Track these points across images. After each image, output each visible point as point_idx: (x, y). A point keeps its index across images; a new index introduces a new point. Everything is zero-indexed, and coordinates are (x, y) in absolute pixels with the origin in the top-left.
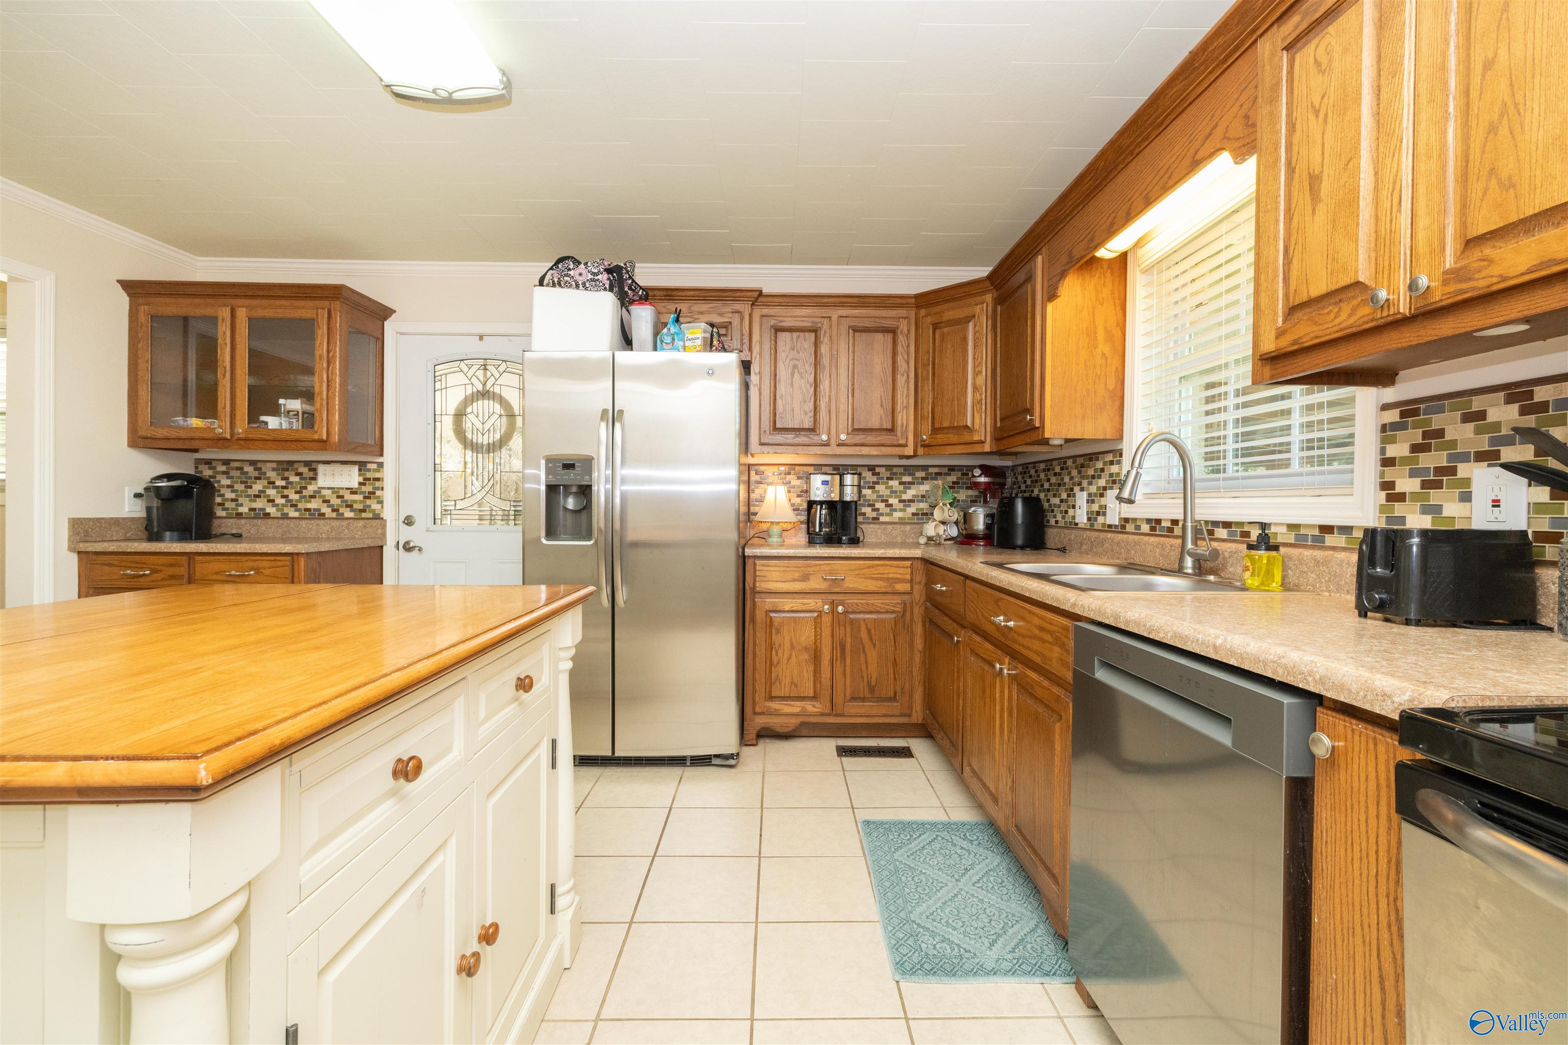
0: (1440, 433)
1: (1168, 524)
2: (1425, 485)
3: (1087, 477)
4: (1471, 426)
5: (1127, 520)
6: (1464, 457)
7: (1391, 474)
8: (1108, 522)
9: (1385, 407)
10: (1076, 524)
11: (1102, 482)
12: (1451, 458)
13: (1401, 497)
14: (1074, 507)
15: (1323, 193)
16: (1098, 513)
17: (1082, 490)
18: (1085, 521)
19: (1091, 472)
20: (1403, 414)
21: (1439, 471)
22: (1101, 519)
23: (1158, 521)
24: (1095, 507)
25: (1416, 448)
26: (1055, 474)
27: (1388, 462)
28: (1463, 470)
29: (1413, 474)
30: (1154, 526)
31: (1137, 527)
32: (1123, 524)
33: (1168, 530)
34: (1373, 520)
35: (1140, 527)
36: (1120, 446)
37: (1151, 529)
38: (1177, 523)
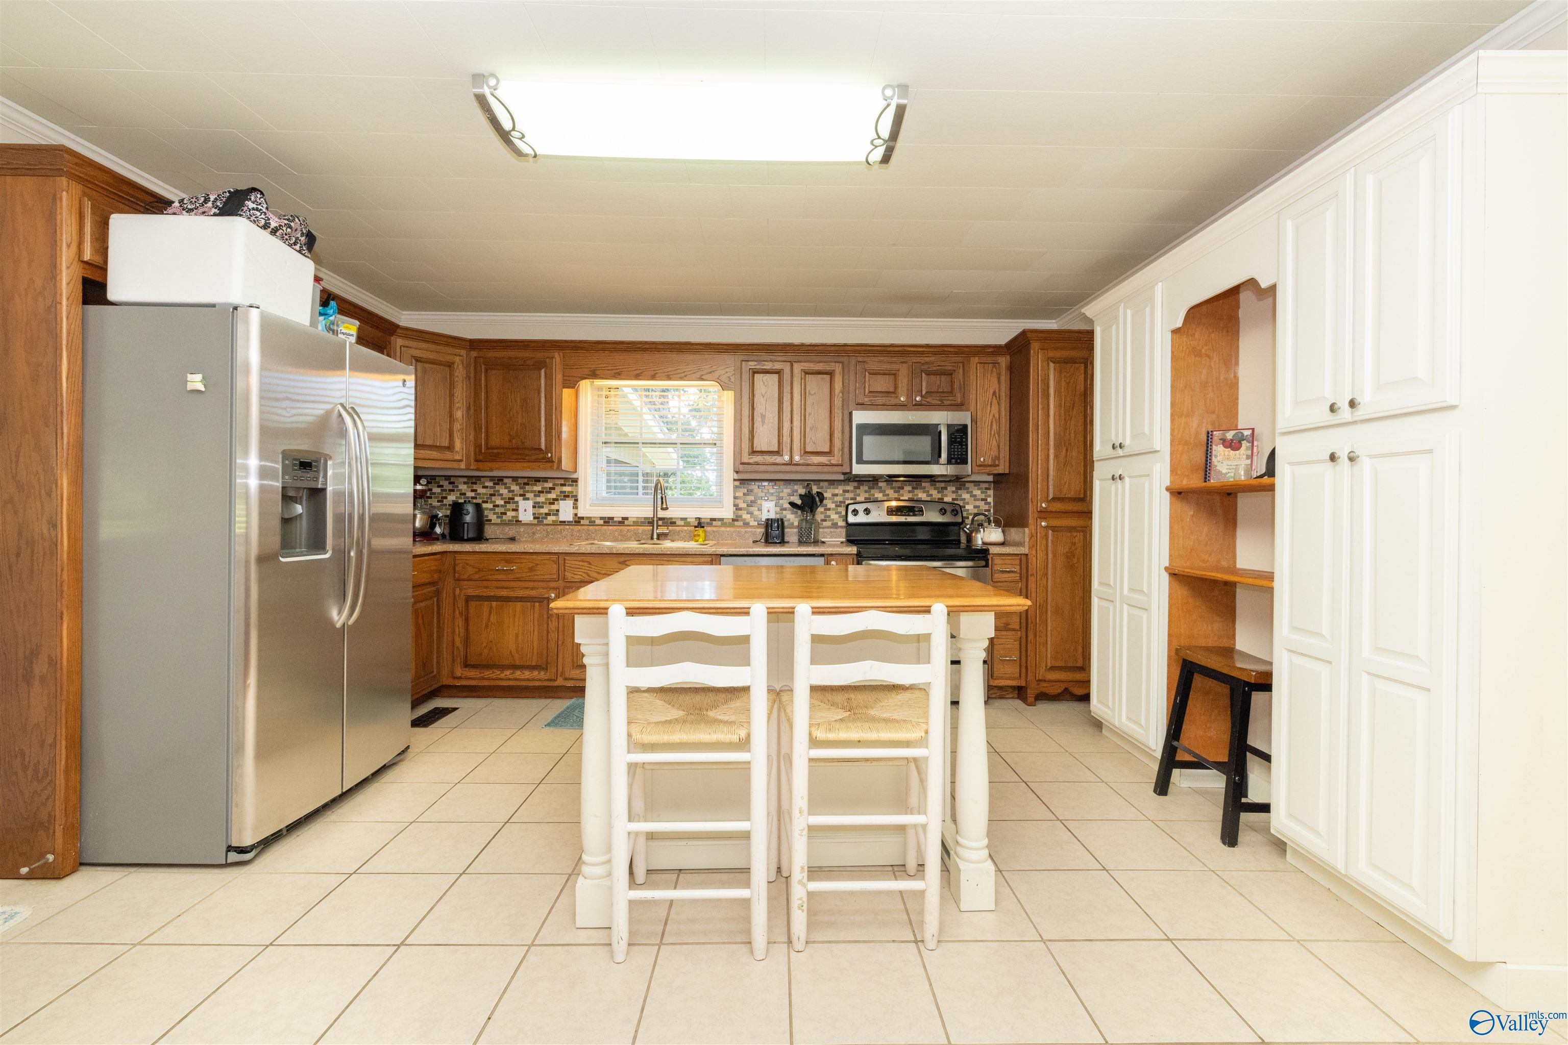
0: (752, 491)
1: (621, 520)
2: (748, 505)
3: (532, 492)
4: (761, 489)
5: (582, 518)
6: (759, 498)
7: (738, 501)
8: (560, 520)
9: (735, 480)
10: (521, 521)
11: (553, 496)
12: (755, 498)
13: (741, 509)
14: (516, 510)
16: (548, 514)
17: (528, 499)
18: (532, 518)
19: (538, 488)
20: (740, 483)
21: (752, 501)
22: (551, 518)
23: (612, 518)
24: (545, 510)
25: (744, 494)
26: (484, 487)
27: (735, 498)
28: (759, 502)
29: (744, 502)
30: (608, 521)
31: (592, 522)
32: (578, 520)
33: (620, 522)
34: (731, 516)
35: (594, 522)
36: (574, 476)
37: (604, 522)
38: (627, 519)
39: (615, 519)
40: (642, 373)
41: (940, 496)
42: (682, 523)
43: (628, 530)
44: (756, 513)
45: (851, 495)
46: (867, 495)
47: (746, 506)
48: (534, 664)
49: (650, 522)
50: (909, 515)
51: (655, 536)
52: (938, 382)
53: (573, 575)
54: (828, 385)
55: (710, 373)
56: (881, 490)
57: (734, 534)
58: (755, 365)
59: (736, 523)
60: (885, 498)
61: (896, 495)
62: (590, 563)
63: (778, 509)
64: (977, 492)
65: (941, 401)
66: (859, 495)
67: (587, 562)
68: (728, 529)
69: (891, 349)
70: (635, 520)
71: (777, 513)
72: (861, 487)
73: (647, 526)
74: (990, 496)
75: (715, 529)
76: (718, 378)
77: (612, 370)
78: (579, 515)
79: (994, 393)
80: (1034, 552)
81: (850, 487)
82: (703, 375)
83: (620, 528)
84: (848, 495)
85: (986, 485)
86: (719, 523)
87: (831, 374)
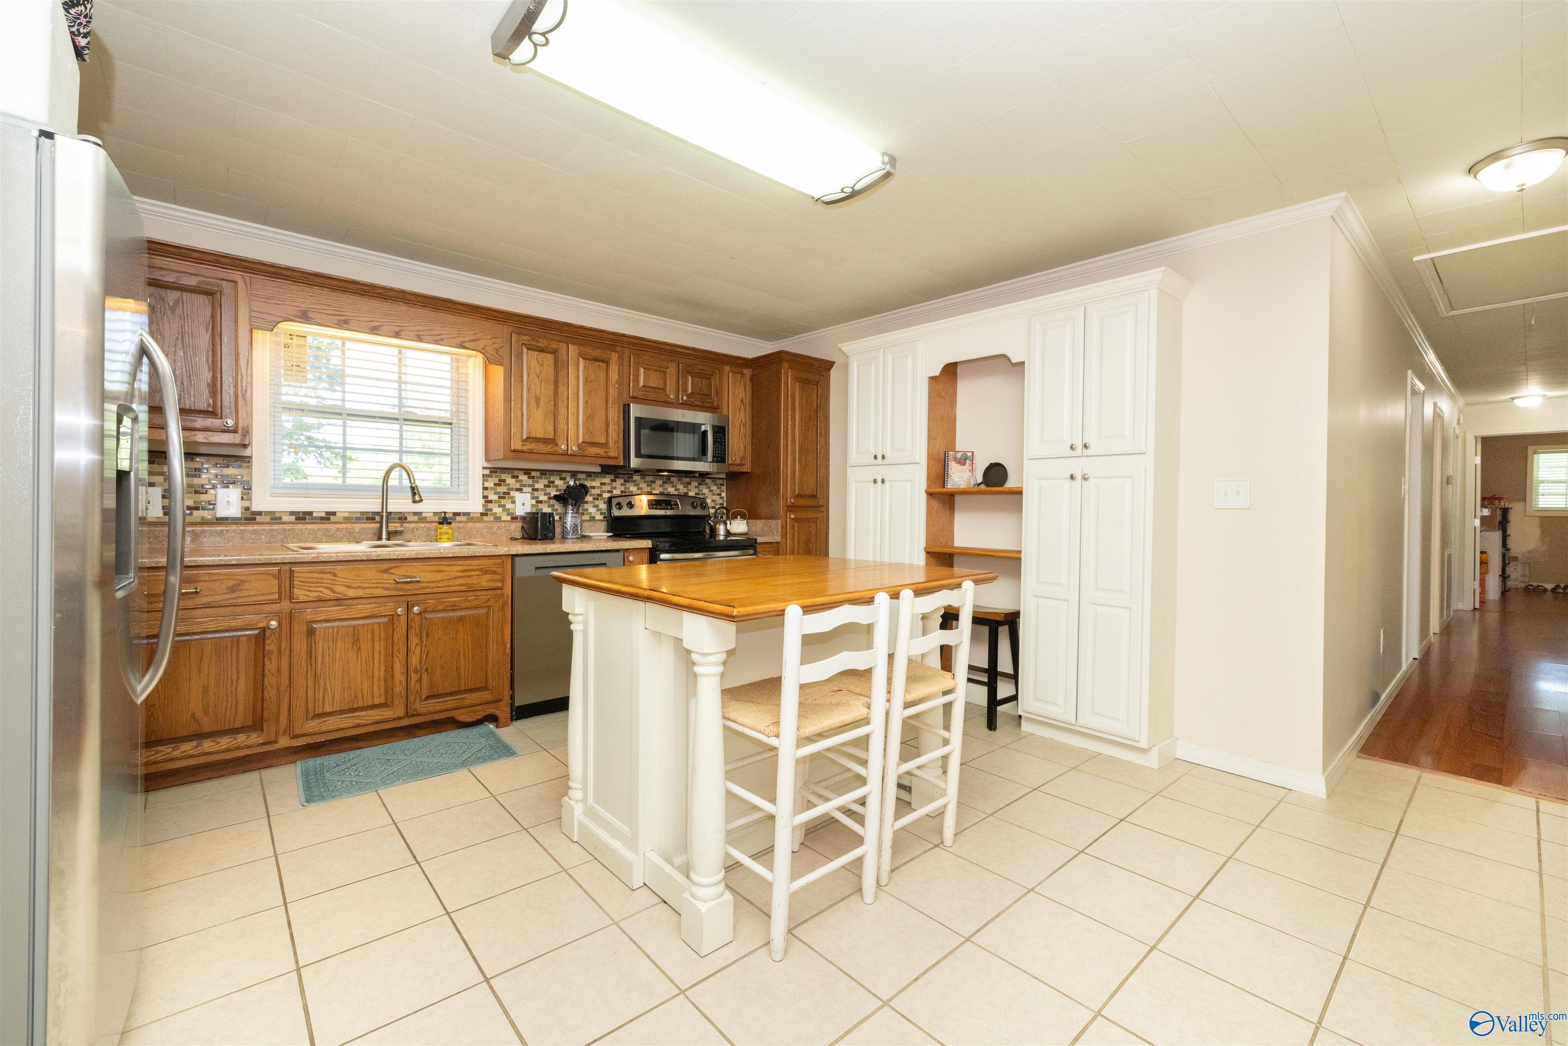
0: (504, 481)
1: (324, 515)
2: (500, 497)
4: (514, 480)
5: (260, 513)
6: (512, 489)
7: (487, 492)
8: (218, 516)
9: (484, 468)
11: (201, 480)
12: (508, 489)
13: (491, 502)
15: (541, 405)
16: (192, 507)
20: (491, 472)
21: (504, 493)
22: (199, 513)
23: (310, 513)
25: (495, 485)
27: (485, 489)
28: (512, 493)
29: (495, 493)
30: (303, 517)
31: (275, 518)
32: (250, 517)
33: (322, 518)
34: (480, 509)
35: (280, 518)
36: (247, 453)
37: (297, 519)
38: (334, 514)
39: (314, 515)
40: (380, 326)
41: (685, 490)
42: (416, 518)
43: (338, 529)
44: (509, 506)
45: (608, 488)
46: (623, 488)
47: (497, 499)
48: (238, 725)
49: (370, 517)
50: (667, 509)
51: (384, 536)
52: (700, 385)
53: (308, 593)
54: (604, 373)
55: (474, 340)
56: (636, 484)
57: (485, 530)
58: (529, 341)
59: (485, 518)
60: (639, 492)
61: (649, 489)
62: (335, 575)
63: (534, 502)
64: (714, 488)
65: (702, 402)
66: (615, 488)
67: (330, 573)
68: (477, 525)
69: (663, 346)
70: (346, 515)
71: (533, 506)
72: (617, 480)
73: (365, 523)
74: (723, 491)
75: (460, 525)
76: (483, 349)
77: (335, 315)
78: (254, 508)
79: (742, 401)
80: (784, 540)
81: (607, 480)
82: (464, 342)
83: (325, 526)
84: (605, 488)
85: (721, 482)
86: (464, 518)
87: (607, 362)
